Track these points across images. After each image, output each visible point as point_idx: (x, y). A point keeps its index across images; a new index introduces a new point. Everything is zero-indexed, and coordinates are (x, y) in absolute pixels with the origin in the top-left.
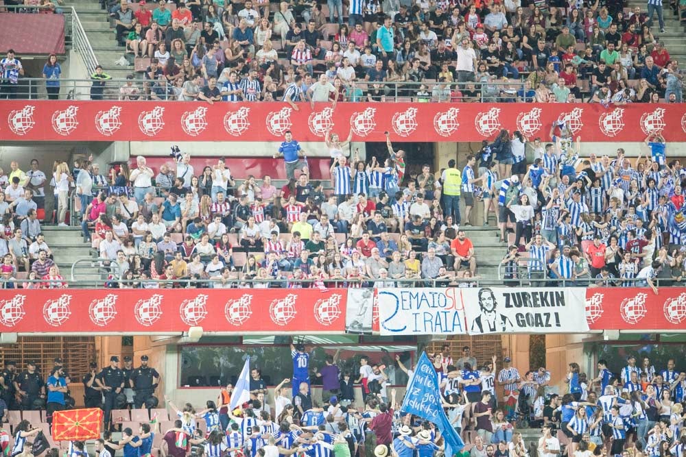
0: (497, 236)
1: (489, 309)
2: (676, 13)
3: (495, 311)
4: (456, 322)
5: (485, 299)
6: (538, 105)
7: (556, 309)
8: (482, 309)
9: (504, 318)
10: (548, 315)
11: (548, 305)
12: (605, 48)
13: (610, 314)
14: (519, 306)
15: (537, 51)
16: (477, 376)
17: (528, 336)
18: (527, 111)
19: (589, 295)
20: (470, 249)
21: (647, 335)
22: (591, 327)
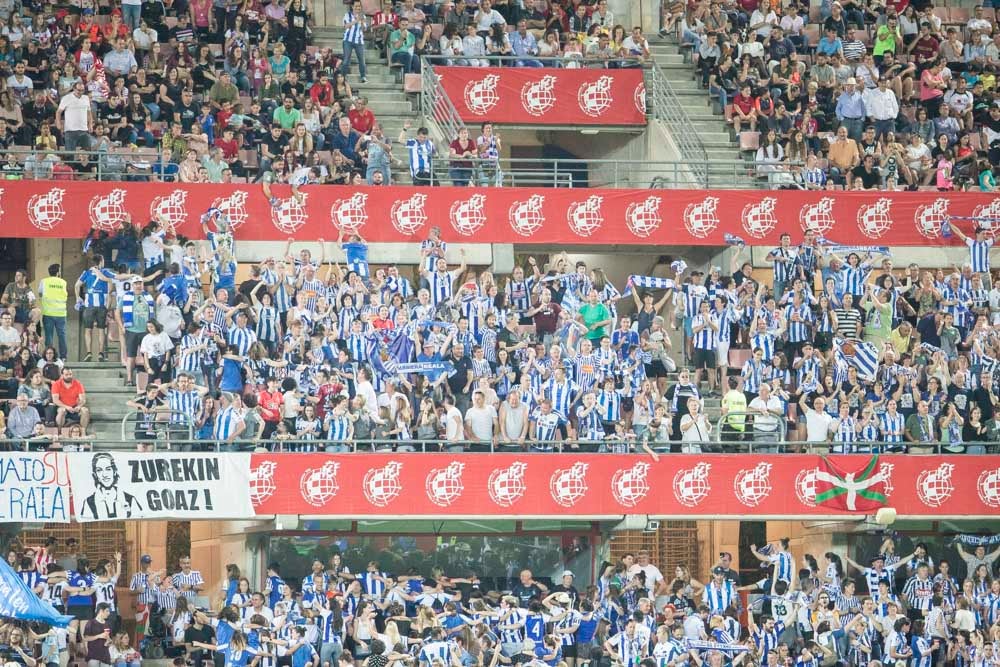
0: (121, 376)
1: (107, 484)
2: (383, 56)
3: (116, 488)
4: (58, 505)
5: (101, 469)
6: (182, 185)
7: (206, 484)
8: (96, 485)
9: (129, 498)
10: (194, 493)
11: (195, 478)
12: (281, 104)
13: (285, 491)
14: (152, 479)
15: (181, 108)
16: (90, 583)
17: (165, 523)
18: (166, 194)
19: (255, 464)
20: (80, 395)
21: (339, 522)
22: (258, 510)
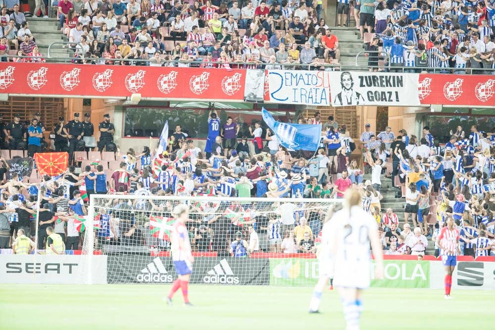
0: (356, 34)
1: (348, 87)
3: (352, 90)
4: (324, 97)
5: (345, 80)
7: (396, 89)
8: (342, 88)
9: (358, 94)
10: (390, 93)
11: (391, 86)
13: (436, 93)
14: (370, 85)
17: (376, 108)
19: (421, 79)
20: (336, 43)
21: (463, 109)
22: (422, 102)
